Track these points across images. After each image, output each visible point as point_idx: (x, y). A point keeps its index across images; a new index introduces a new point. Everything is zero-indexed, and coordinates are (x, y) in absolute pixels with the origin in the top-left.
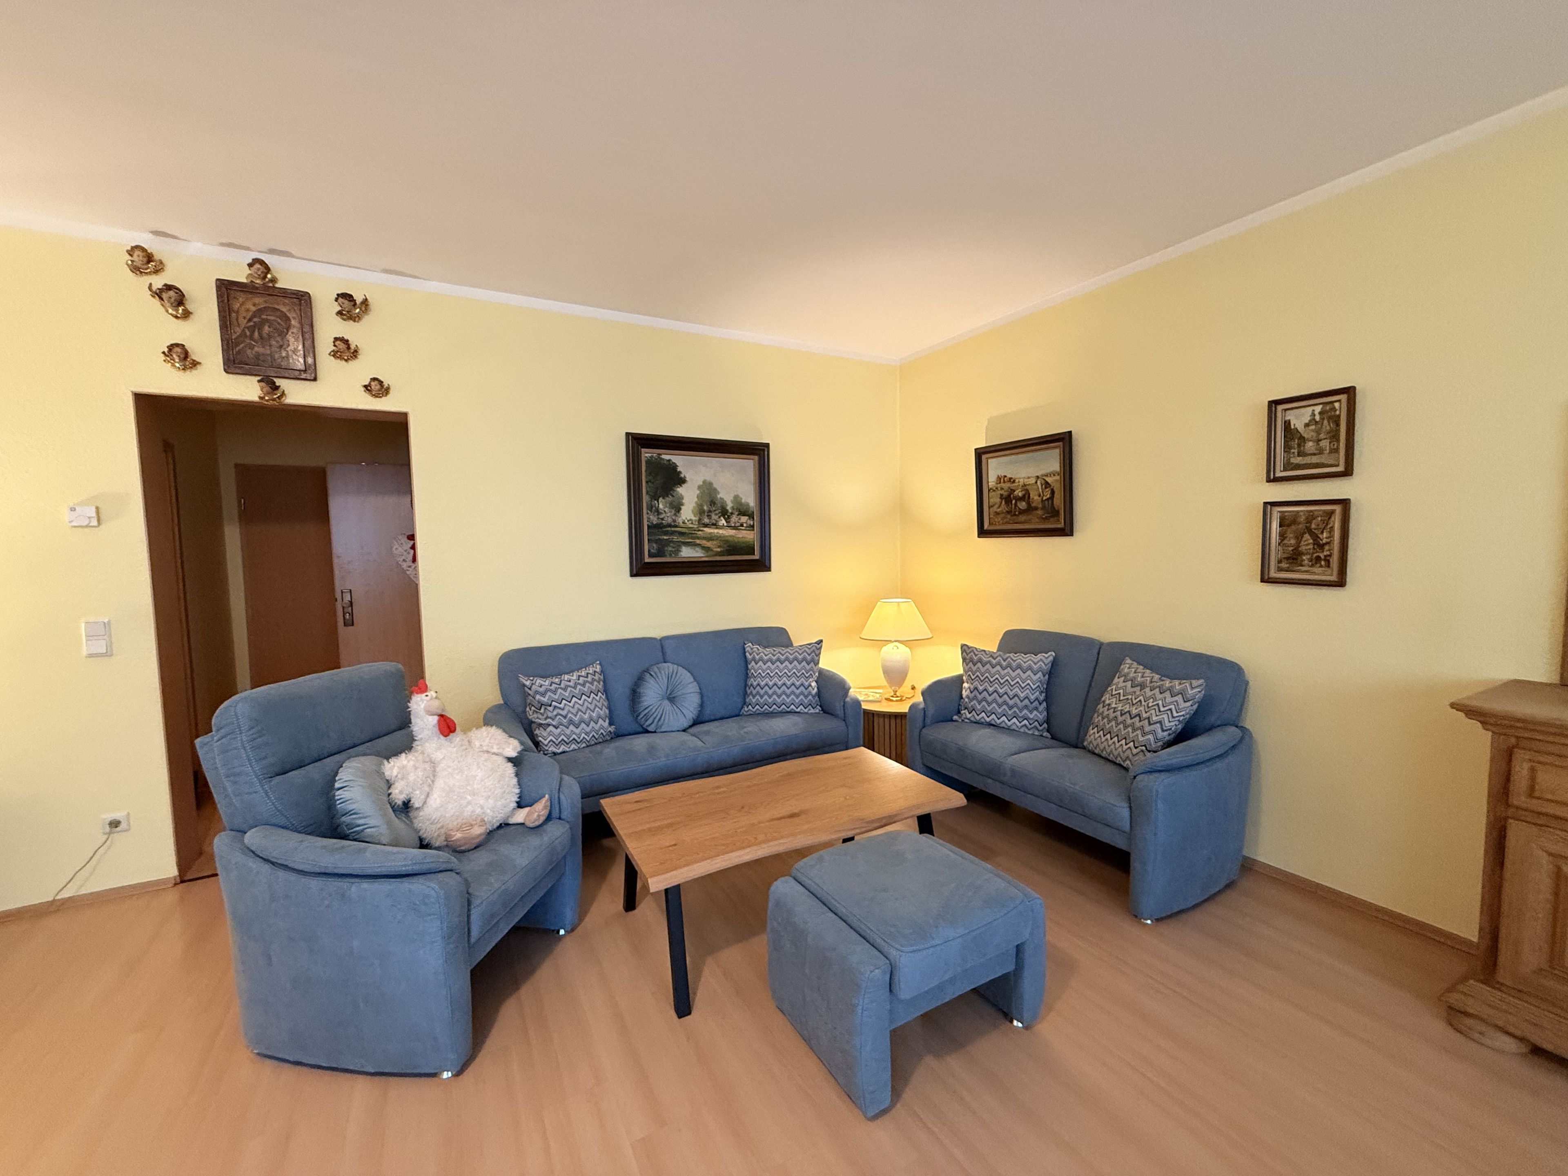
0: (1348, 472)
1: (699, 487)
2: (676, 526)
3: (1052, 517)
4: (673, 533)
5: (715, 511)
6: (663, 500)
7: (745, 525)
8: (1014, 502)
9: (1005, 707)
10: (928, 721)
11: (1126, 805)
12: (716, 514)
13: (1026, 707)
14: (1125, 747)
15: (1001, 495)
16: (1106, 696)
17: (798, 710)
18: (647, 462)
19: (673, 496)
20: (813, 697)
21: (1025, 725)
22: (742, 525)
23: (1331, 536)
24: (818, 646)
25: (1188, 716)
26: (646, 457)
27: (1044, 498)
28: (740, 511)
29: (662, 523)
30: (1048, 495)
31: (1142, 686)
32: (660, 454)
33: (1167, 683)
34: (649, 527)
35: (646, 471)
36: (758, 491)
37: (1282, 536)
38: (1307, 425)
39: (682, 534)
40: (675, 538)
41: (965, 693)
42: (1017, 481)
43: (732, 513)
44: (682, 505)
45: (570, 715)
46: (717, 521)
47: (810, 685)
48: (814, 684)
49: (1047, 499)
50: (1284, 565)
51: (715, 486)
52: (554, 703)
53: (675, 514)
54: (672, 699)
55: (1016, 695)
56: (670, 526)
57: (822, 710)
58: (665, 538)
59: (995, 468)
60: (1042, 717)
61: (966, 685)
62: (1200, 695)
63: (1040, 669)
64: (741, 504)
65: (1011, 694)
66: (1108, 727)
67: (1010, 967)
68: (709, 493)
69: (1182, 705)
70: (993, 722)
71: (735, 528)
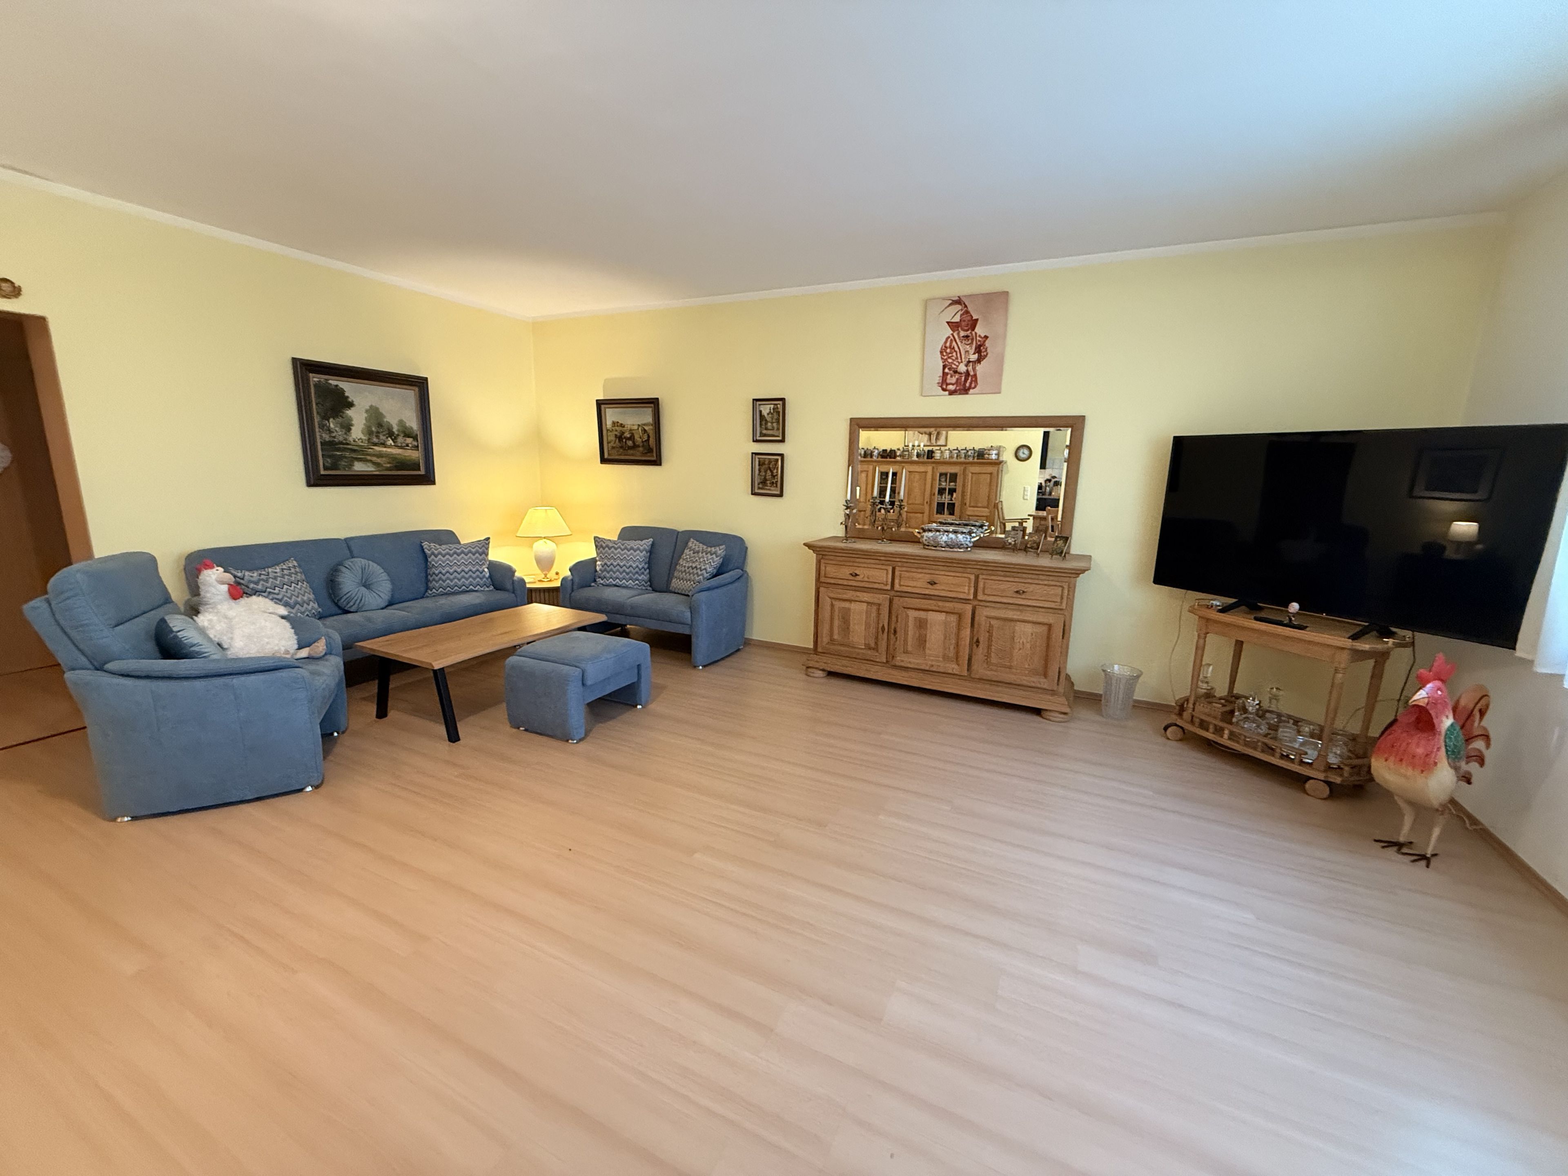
0: (783, 441)
1: (367, 411)
2: (348, 444)
3: (649, 452)
4: (345, 450)
5: (382, 432)
6: (334, 421)
7: (410, 445)
8: (624, 440)
9: (624, 574)
10: (575, 587)
11: (689, 610)
12: (384, 435)
13: (637, 573)
14: (690, 584)
15: (616, 435)
16: (681, 562)
17: (476, 589)
18: (315, 386)
19: (343, 417)
20: (487, 579)
21: (637, 584)
22: (407, 445)
23: (777, 472)
24: (487, 542)
25: (718, 565)
26: (315, 381)
27: (644, 440)
28: (405, 433)
29: (335, 441)
30: (646, 438)
31: (698, 552)
32: (327, 380)
33: (709, 549)
34: (322, 444)
35: (315, 393)
36: (420, 417)
37: (760, 471)
38: (768, 414)
39: (354, 451)
40: (347, 454)
41: (598, 568)
42: (626, 426)
43: (398, 435)
44: (352, 425)
45: (285, 598)
46: (384, 441)
47: (484, 571)
48: (486, 570)
49: (645, 441)
50: (761, 486)
51: (381, 411)
52: (268, 590)
53: (346, 433)
54: (367, 585)
55: (631, 566)
56: (341, 443)
57: (495, 588)
58: (338, 453)
59: (612, 416)
60: (645, 577)
61: (598, 563)
62: (724, 553)
63: (645, 549)
64: (406, 428)
65: (628, 565)
66: (681, 576)
67: (635, 680)
68: (376, 418)
69: (716, 559)
70: (617, 584)
71: (401, 447)
